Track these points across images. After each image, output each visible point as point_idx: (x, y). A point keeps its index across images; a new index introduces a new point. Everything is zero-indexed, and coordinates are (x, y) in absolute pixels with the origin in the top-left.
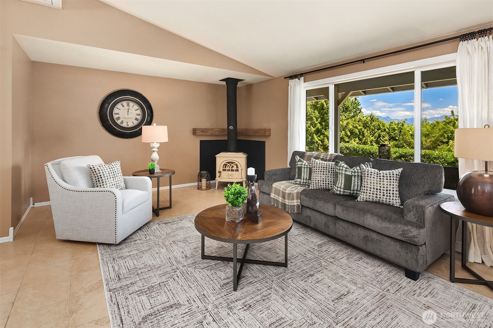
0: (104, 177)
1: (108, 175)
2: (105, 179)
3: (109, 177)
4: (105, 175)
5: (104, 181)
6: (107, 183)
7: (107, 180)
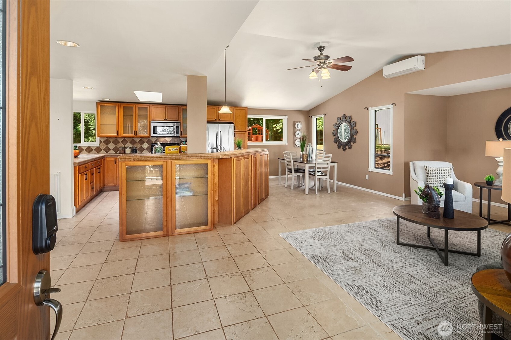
0: (431, 175)
1: (434, 174)
2: (431, 177)
3: (434, 176)
4: (432, 174)
5: (430, 177)
6: (432, 179)
7: (432, 178)
